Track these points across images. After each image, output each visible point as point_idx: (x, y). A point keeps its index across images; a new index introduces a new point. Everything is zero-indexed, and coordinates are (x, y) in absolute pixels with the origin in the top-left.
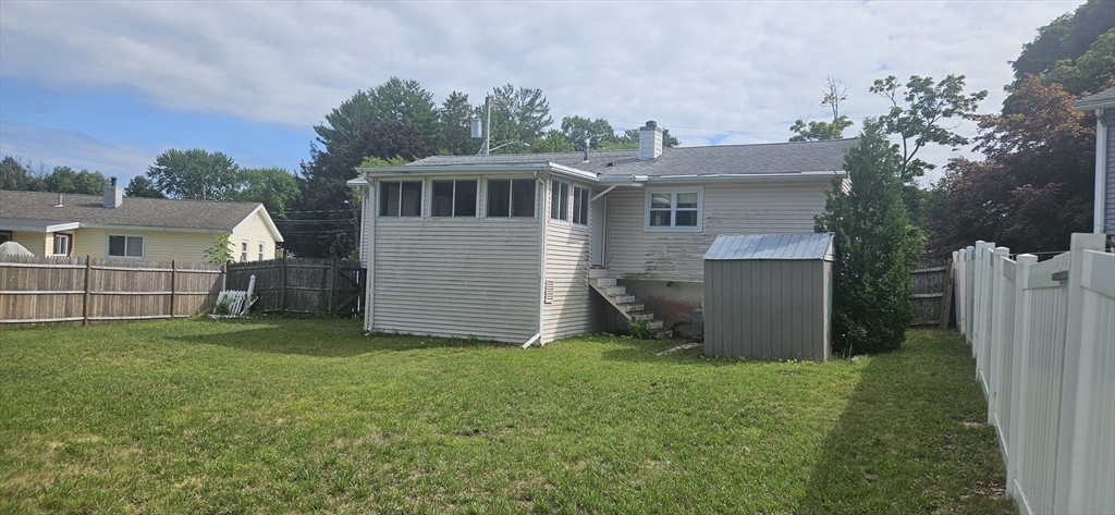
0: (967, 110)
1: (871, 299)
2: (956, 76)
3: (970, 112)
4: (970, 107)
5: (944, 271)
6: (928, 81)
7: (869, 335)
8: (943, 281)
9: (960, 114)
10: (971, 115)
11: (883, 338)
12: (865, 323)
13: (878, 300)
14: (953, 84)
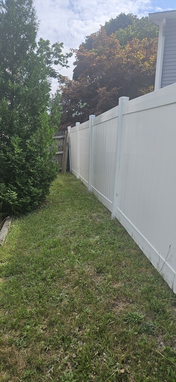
0: (64, 63)
1: (21, 160)
2: (59, 43)
3: (65, 64)
4: (65, 61)
5: (64, 138)
6: (48, 42)
7: (19, 196)
8: (63, 144)
9: (61, 64)
10: (65, 66)
11: (32, 198)
12: (16, 185)
13: (27, 160)
14: (58, 47)
